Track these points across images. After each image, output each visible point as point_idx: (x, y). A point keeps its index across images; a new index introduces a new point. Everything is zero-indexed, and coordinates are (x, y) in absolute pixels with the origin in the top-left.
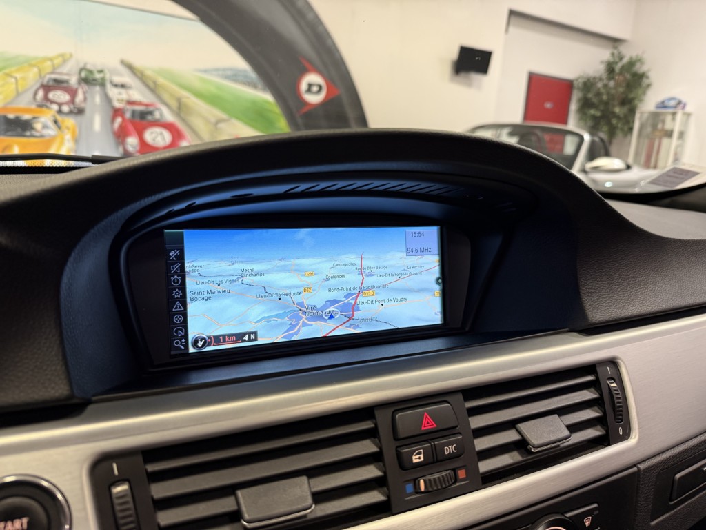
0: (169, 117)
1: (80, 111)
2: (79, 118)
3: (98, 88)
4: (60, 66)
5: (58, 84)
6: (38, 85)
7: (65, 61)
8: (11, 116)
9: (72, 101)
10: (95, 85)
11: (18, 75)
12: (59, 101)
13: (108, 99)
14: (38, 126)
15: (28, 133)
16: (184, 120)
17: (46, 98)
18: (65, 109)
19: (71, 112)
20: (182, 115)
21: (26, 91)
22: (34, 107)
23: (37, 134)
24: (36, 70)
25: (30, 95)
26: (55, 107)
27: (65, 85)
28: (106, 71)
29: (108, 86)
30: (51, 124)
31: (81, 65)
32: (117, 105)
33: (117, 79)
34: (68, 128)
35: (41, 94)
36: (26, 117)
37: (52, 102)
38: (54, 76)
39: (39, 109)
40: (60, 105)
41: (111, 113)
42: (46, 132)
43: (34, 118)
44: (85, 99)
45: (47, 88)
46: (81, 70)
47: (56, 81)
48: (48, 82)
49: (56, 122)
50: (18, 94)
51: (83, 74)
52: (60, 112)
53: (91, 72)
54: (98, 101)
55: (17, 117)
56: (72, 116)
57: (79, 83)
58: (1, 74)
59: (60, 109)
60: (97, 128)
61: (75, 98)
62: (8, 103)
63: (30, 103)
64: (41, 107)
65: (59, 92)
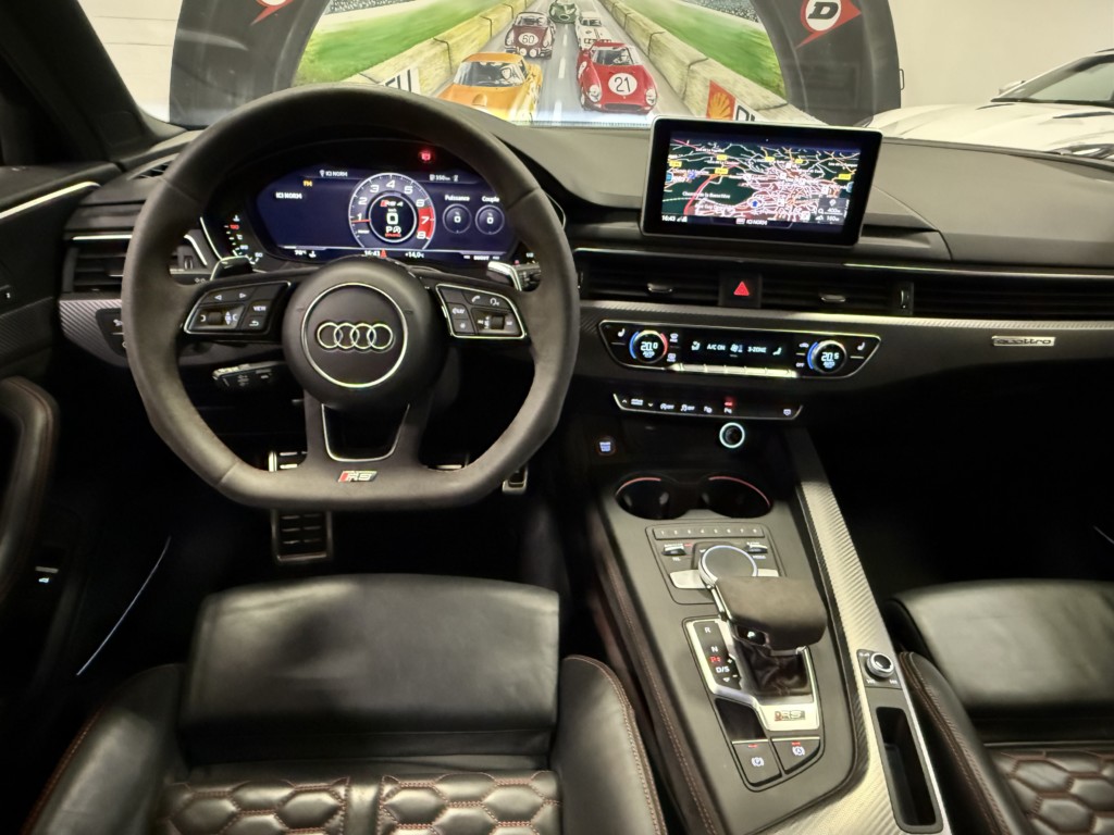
0: (638, 59)
1: (547, 56)
2: (545, 63)
3: (566, 26)
5: (529, 25)
6: (510, 27)
8: (484, 63)
9: (540, 44)
10: (564, 23)
11: (492, 17)
12: (528, 44)
13: (576, 40)
14: (506, 74)
15: (497, 82)
16: (653, 63)
17: (516, 42)
18: (533, 53)
19: (538, 57)
20: (652, 56)
21: (499, 33)
22: (505, 52)
23: (506, 83)
24: (510, 9)
25: (500, 41)
26: (524, 51)
27: (535, 25)
28: (576, 6)
29: (577, 23)
30: (519, 72)
31: (553, 1)
32: (583, 46)
33: (587, 16)
34: (534, 76)
35: (512, 36)
36: (498, 63)
37: (522, 46)
38: (525, 16)
39: (508, 54)
40: (529, 49)
41: (577, 56)
42: (512, 80)
43: (504, 64)
44: (553, 40)
45: (518, 30)
46: (552, 5)
47: (526, 20)
48: (519, 23)
49: (523, 69)
50: (492, 38)
51: (553, 13)
52: (528, 56)
53: (562, 8)
54: (565, 42)
55: (489, 64)
56: (539, 61)
57: (549, 22)
58: (476, 17)
59: (528, 53)
60: (561, 74)
61: (543, 40)
62: (482, 49)
63: (501, 48)
64: (511, 52)
65: (529, 34)
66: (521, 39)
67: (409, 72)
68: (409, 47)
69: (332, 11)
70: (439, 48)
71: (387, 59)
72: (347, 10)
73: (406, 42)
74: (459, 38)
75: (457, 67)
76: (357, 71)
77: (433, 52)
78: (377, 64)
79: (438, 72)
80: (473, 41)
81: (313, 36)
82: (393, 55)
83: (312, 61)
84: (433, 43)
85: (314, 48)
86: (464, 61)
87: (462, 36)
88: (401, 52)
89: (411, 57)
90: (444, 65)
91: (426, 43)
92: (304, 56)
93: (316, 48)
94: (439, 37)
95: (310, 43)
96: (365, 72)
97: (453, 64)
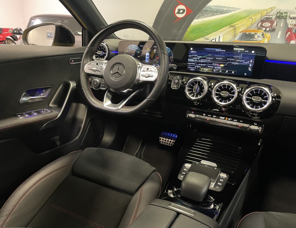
1: (274, 30)
2: (272, 33)
4: (270, 12)
5: (268, 20)
6: (260, 20)
7: (272, 10)
8: (247, 33)
9: (271, 26)
10: (282, 19)
11: (253, 18)
12: (266, 26)
13: (286, 24)
14: (256, 37)
15: (252, 39)
17: (262, 26)
18: (268, 29)
19: (270, 31)
21: (254, 24)
22: (256, 29)
23: (255, 40)
24: (261, 14)
25: (256, 25)
26: (264, 29)
27: (270, 19)
28: (288, 13)
29: (288, 18)
30: (261, 36)
31: (278, 11)
32: (290, 26)
33: (292, 16)
34: (267, 37)
35: (260, 24)
36: (253, 33)
37: (264, 27)
38: (266, 16)
39: (258, 30)
40: (266, 28)
41: (286, 30)
42: (258, 39)
43: (255, 33)
44: (277, 25)
45: (263, 21)
46: (278, 13)
47: (266, 18)
48: (264, 19)
49: (263, 35)
50: (252, 25)
51: (278, 15)
52: (265, 31)
53: (282, 13)
54: (282, 25)
55: (249, 33)
56: (270, 32)
57: (276, 18)
58: (247, 18)
59: (266, 29)
60: (279, 37)
61: (273, 25)
62: (248, 28)
63: (255, 28)
64: (259, 29)
65: (267, 23)
66: (263, 25)
67: (219, 37)
68: (221, 28)
69: (198, 18)
70: (231, 29)
71: (213, 32)
72: (202, 18)
73: (220, 27)
74: (240, 25)
75: (237, 35)
76: (202, 36)
77: (229, 30)
78: (209, 34)
79: (230, 36)
80: (244, 26)
81: (190, 26)
82: (215, 31)
83: (189, 34)
84: (230, 27)
85: (190, 30)
86: (240, 32)
87: (241, 24)
88: (218, 30)
89: (221, 32)
90: (233, 34)
91: (227, 27)
92: (186, 32)
93: (191, 29)
94: (232, 25)
95: (189, 28)
96: (205, 37)
97: (236, 33)
